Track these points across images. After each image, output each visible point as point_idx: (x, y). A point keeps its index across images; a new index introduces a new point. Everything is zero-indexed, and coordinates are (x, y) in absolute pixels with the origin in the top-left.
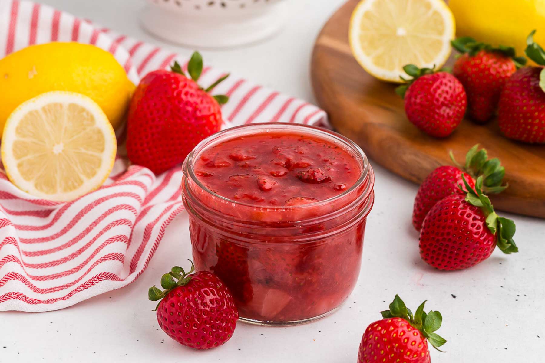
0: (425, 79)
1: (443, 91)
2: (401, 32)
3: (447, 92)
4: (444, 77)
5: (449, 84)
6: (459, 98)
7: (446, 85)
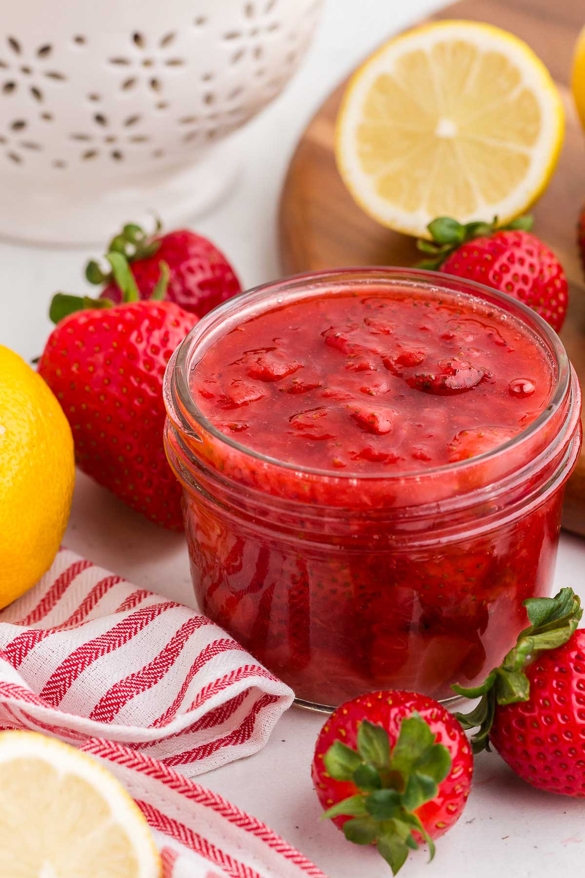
0: (475, 248)
1: (516, 275)
2: (447, 128)
3: (525, 279)
4: (518, 244)
5: (529, 260)
6: (550, 290)
7: (522, 261)
